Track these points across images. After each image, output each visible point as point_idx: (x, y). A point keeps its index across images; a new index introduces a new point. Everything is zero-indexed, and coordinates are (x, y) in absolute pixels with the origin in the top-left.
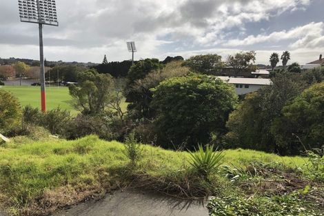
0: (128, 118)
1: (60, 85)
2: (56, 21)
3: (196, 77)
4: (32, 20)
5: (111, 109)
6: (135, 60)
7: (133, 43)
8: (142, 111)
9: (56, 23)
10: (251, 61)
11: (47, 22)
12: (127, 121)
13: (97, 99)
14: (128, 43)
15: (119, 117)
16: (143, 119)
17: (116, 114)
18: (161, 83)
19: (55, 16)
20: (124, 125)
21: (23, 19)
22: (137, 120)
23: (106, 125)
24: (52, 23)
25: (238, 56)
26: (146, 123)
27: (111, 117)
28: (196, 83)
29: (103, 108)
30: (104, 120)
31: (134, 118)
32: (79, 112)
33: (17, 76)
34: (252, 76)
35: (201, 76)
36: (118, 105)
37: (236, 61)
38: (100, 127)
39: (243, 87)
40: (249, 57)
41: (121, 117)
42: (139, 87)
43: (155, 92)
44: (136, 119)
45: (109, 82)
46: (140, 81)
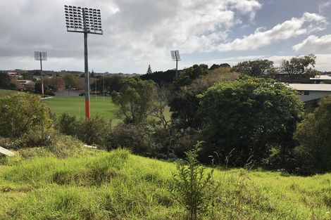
0: (172, 128)
1: (105, 95)
2: (100, 30)
3: (251, 81)
4: (78, 30)
5: (154, 118)
6: (179, 69)
7: (178, 51)
8: (187, 120)
9: (100, 32)
10: (310, 66)
11: (91, 31)
12: (171, 131)
13: (139, 107)
14: (172, 52)
15: (163, 126)
16: (189, 129)
17: (159, 123)
18: (209, 89)
19: (100, 24)
20: (167, 136)
21: (69, 29)
22: (182, 130)
23: (149, 135)
24: (97, 32)
25: (294, 61)
26: (192, 133)
27: (154, 126)
28: (251, 88)
29: (146, 116)
30: (147, 129)
31: (179, 127)
32: (121, 121)
33: (67, 87)
34: (312, 82)
35: (257, 79)
36: (161, 113)
37: (291, 66)
38: (142, 137)
39: (303, 94)
40: (308, 61)
41: (165, 126)
42: (184, 94)
43: (202, 99)
44: (180, 128)
45: (151, 89)
46: (185, 88)
